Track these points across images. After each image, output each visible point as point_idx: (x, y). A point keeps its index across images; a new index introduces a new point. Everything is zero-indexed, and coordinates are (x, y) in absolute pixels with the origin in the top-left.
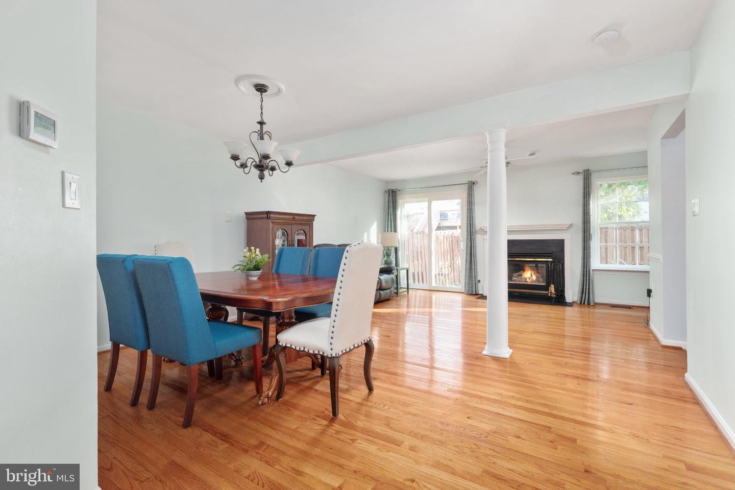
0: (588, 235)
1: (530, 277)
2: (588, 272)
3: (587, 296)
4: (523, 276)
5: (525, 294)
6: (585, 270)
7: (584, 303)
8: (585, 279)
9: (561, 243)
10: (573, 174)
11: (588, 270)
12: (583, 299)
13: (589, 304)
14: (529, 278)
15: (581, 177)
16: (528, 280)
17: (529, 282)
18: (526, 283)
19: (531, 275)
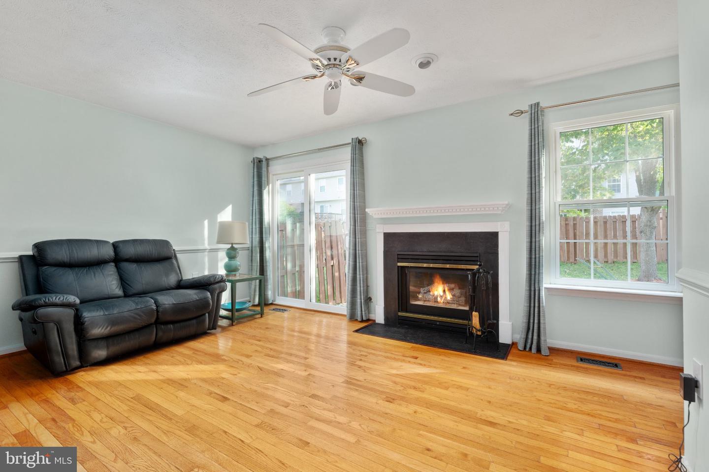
0: (537, 223)
1: (442, 294)
2: (537, 293)
3: (535, 337)
4: (431, 293)
5: (436, 325)
6: (533, 289)
7: (531, 348)
8: (532, 305)
9: (492, 238)
10: (512, 114)
11: (537, 289)
12: (529, 341)
13: (539, 350)
14: (441, 297)
15: (525, 120)
16: (439, 299)
17: (441, 303)
18: (436, 305)
19: (444, 291)
